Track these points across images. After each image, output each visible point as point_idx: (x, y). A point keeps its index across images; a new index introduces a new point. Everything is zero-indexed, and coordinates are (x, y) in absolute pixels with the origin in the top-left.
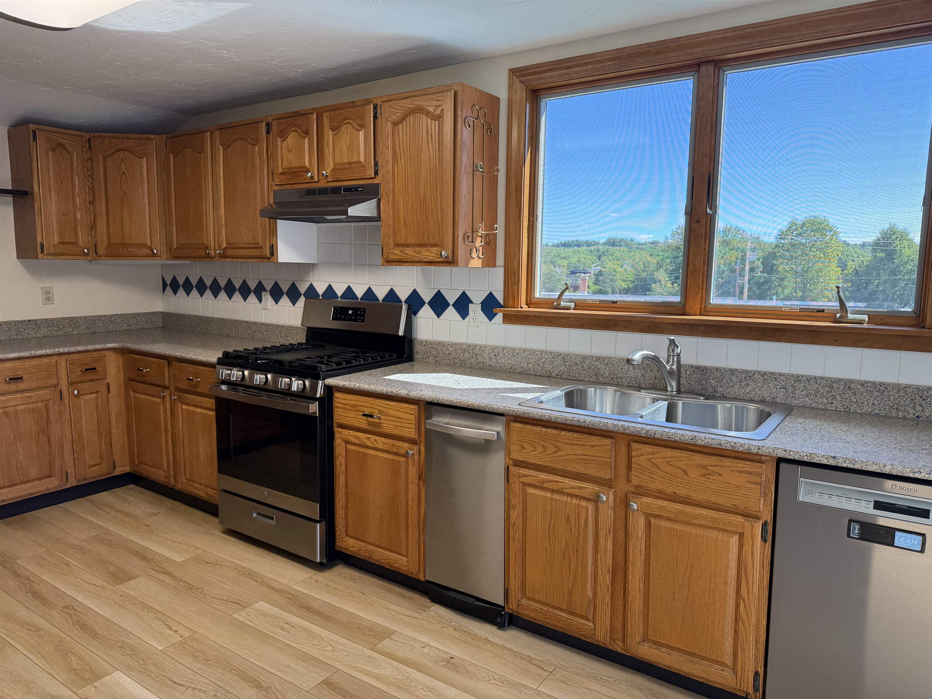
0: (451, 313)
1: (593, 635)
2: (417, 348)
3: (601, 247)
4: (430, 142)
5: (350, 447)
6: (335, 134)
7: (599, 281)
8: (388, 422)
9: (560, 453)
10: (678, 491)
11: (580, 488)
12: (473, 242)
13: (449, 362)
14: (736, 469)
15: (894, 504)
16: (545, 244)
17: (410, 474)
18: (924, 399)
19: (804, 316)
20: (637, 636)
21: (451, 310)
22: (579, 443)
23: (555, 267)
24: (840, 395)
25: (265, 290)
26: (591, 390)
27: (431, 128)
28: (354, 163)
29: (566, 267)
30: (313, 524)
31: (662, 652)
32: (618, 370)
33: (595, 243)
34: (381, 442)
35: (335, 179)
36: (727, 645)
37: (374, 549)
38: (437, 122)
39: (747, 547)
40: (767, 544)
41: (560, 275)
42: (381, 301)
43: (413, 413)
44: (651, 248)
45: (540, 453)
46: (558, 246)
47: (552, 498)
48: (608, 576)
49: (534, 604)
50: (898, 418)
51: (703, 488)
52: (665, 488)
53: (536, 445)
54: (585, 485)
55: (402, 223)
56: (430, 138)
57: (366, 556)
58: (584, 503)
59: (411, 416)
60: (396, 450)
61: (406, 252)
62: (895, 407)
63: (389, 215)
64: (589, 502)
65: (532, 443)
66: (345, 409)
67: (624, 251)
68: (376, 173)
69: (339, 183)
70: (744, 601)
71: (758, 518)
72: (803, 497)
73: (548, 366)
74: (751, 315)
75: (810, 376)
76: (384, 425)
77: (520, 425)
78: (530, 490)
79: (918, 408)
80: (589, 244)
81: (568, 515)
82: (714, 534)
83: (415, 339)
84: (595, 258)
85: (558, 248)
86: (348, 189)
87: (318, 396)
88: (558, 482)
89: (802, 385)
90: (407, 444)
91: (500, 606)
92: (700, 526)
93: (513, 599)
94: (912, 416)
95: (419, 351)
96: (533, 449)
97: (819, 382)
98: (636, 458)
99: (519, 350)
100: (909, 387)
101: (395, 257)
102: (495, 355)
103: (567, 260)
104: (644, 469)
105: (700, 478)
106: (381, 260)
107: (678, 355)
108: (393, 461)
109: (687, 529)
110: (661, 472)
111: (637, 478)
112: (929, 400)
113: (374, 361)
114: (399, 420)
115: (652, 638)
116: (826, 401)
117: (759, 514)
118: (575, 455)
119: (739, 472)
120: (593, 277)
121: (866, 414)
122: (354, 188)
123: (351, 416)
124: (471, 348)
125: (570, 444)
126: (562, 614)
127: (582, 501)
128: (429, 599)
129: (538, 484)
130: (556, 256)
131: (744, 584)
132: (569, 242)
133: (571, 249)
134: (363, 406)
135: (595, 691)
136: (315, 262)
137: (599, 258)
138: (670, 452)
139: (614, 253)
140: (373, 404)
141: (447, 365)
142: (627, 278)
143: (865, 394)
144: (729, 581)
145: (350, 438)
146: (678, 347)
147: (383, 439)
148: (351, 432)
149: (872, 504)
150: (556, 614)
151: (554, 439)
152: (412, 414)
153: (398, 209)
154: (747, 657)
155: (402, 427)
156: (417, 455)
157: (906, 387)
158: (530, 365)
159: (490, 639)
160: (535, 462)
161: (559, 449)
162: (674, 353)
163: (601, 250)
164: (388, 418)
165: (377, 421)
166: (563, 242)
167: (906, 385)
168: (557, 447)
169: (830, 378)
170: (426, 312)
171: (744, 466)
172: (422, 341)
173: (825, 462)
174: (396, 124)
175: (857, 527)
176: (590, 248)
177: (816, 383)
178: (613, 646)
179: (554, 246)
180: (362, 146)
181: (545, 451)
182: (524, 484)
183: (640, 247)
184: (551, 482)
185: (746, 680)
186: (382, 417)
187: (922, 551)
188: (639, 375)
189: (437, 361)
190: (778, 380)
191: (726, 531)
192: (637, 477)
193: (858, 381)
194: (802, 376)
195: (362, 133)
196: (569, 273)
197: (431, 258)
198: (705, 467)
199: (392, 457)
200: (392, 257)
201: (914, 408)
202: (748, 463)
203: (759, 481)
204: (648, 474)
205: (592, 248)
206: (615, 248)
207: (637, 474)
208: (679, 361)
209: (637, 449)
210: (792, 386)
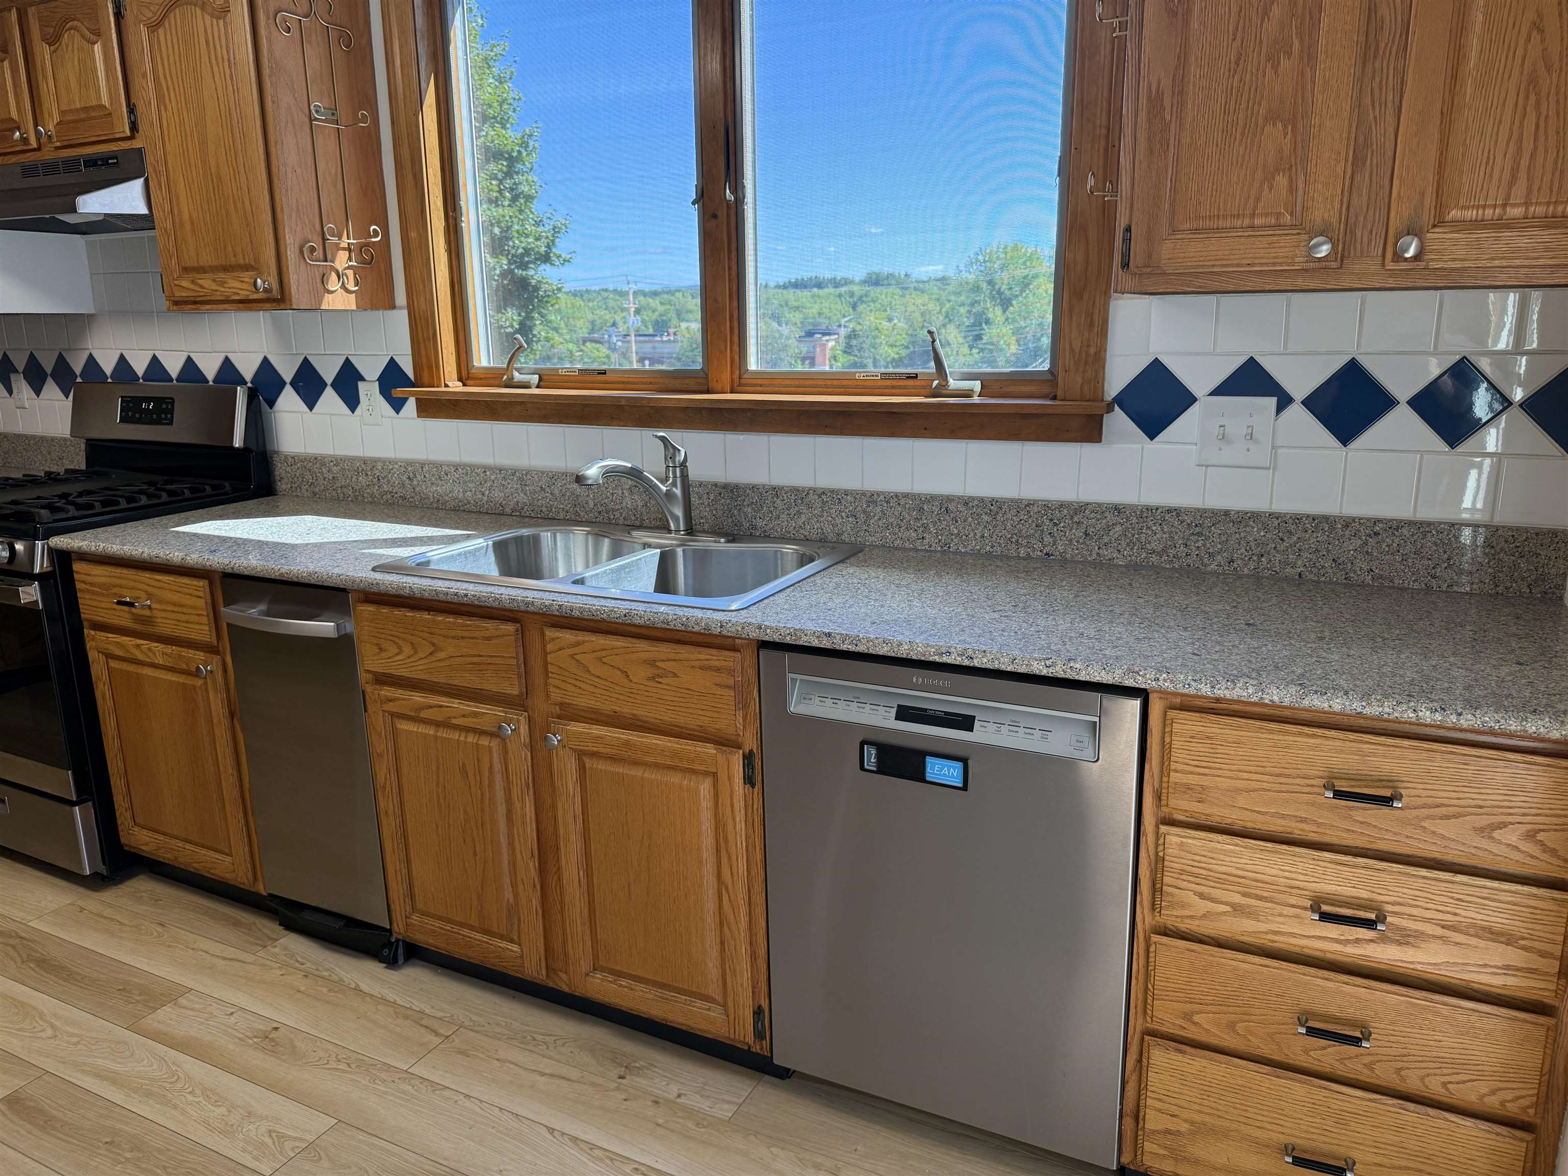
0: (330, 399)
1: (520, 966)
2: (280, 470)
3: (856, 288)
4: (213, 61)
5: (114, 664)
6: (54, 51)
7: (851, 347)
8: (164, 614)
9: (442, 655)
10: (618, 709)
11: (476, 715)
12: (326, 261)
13: (334, 493)
14: (697, 663)
15: (925, 710)
16: (764, 284)
17: (213, 709)
18: (1055, 524)
19: (887, 387)
20: (582, 963)
21: (329, 393)
22: (466, 634)
23: (780, 324)
24: (935, 523)
25: (16, 371)
26: (546, 536)
27: (213, 34)
28: (93, 108)
29: (799, 325)
30: (67, 808)
31: (621, 986)
32: (607, 498)
33: (847, 282)
34: (158, 652)
35: (66, 143)
36: (711, 965)
37: (180, 845)
38: (221, 22)
39: (724, 798)
40: (756, 790)
41: (787, 338)
42: (211, 383)
43: (201, 594)
44: (939, 288)
45: (409, 657)
46: (785, 287)
47: (436, 737)
48: (531, 865)
49: (430, 921)
50: (1019, 558)
51: (654, 700)
52: (599, 704)
53: (400, 642)
54: (483, 709)
55: (188, 227)
56: (212, 52)
57: (169, 859)
58: (485, 741)
59: (199, 599)
60: (184, 666)
61: (200, 282)
62: (1013, 540)
63: (164, 211)
64: (493, 739)
65: (395, 639)
66: (93, 593)
67: (894, 294)
68: (134, 127)
69: (76, 150)
70: (727, 889)
71: (739, 746)
72: (796, 706)
73: (498, 495)
74: (808, 390)
75: (889, 493)
76: (159, 620)
77: (371, 608)
78: (403, 726)
79: (1048, 539)
80: (836, 284)
81: (464, 764)
82: (675, 779)
83: (277, 453)
84: (847, 309)
85: (785, 292)
86: (92, 162)
87: (37, 570)
88: (441, 706)
89: (879, 509)
90: (202, 653)
91: (384, 929)
92: (657, 766)
93: (399, 917)
94: (1039, 553)
95: (283, 475)
96: (398, 651)
97: (902, 502)
98: (553, 655)
99: (448, 466)
100: (1033, 505)
101: (183, 294)
102: (409, 478)
103: (801, 312)
104: (567, 674)
105: (647, 683)
106: (165, 304)
107: (683, 465)
108: (184, 685)
109: (637, 772)
110: (592, 678)
111: (558, 691)
112: (1062, 525)
113: (174, 499)
114: (180, 609)
115: (604, 965)
116: (914, 535)
117: (740, 740)
118: (462, 656)
119: (702, 668)
120: (842, 340)
121: (971, 555)
122: (102, 159)
123: (103, 605)
124: (367, 465)
125: (453, 637)
126: (473, 934)
127: (482, 737)
128: (280, 925)
129: (412, 714)
130: (781, 306)
131: (724, 860)
132: (803, 279)
133: (806, 293)
134: (120, 586)
135: (512, 1063)
136: (92, 311)
137: (854, 307)
138: (601, 641)
139: (878, 298)
140: (135, 581)
141: (333, 499)
142: (896, 341)
143: (970, 519)
144: (704, 858)
145: (110, 647)
146: (679, 450)
147: (161, 647)
148: (110, 635)
149: (893, 712)
150: (463, 935)
151: (426, 629)
152: (200, 597)
153: (178, 198)
154: (739, 983)
155: (187, 622)
156: (220, 673)
157: (1029, 505)
158: (469, 494)
159: (364, 987)
160: (403, 674)
161: (436, 649)
162: (674, 462)
163: (856, 293)
164: (164, 607)
165: (147, 613)
166: (793, 281)
167: (1030, 500)
168: (434, 644)
169: (919, 495)
170: (289, 400)
171: (708, 657)
172: (286, 457)
173: (815, 643)
174: (154, 27)
175: (873, 752)
176: (838, 291)
177: (899, 504)
178: (554, 982)
179: (778, 287)
180: (101, 74)
181: (416, 652)
182: (393, 715)
183: (920, 287)
184: (431, 707)
185: (741, 1021)
186: (154, 606)
187: (965, 788)
188: (640, 503)
189: (315, 494)
190: (844, 502)
191: (694, 772)
192: (558, 687)
193: (959, 497)
194: (878, 495)
195: (97, 48)
196: (803, 334)
197: (244, 293)
198: (652, 663)
199: (181, 679)
200: (179, 294)
201: (1041, 540)
202: (714, 651)
203: (731, 682)
204: (573, 681)
205: (843, 289)
206: (878, 289)
207: (557, 683)
208: (684, 477)
209: (553, 640)
210: (865, 512)
